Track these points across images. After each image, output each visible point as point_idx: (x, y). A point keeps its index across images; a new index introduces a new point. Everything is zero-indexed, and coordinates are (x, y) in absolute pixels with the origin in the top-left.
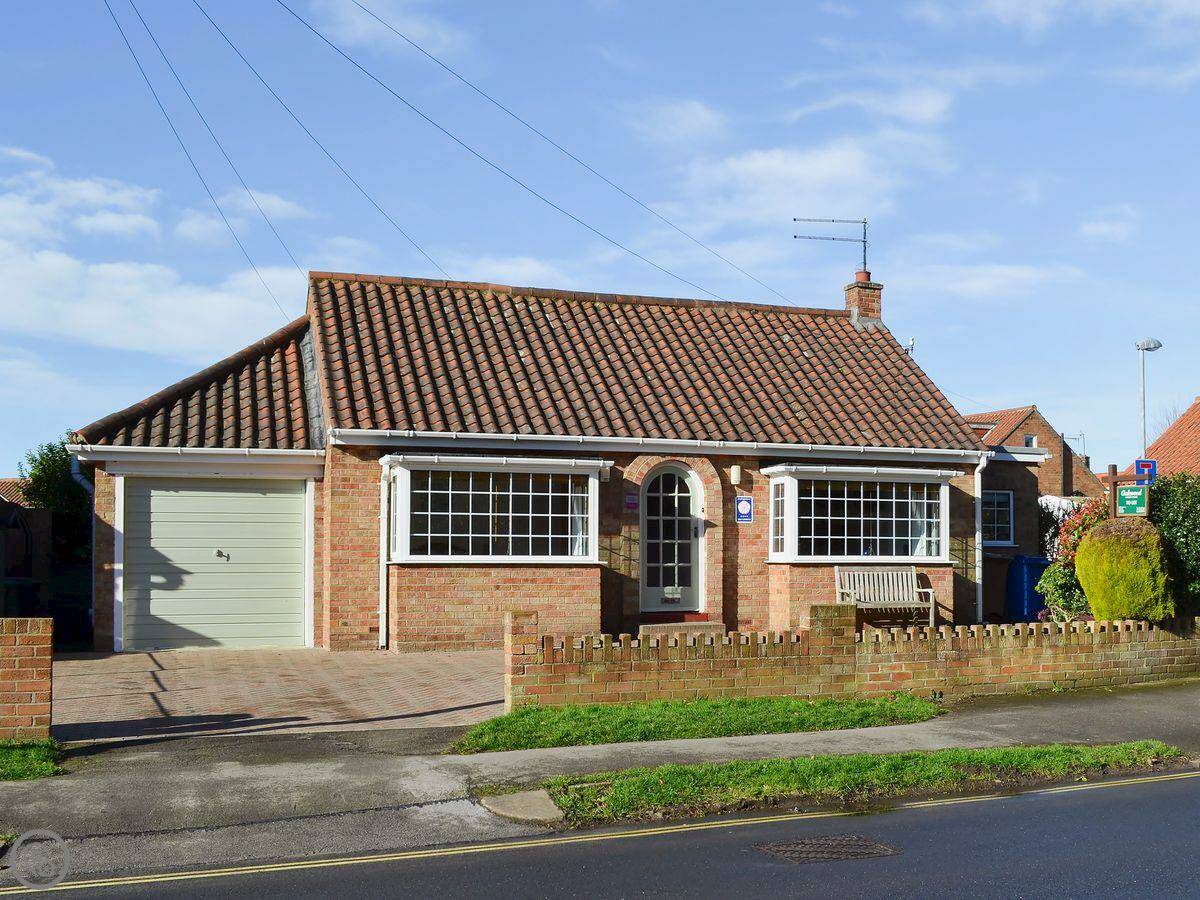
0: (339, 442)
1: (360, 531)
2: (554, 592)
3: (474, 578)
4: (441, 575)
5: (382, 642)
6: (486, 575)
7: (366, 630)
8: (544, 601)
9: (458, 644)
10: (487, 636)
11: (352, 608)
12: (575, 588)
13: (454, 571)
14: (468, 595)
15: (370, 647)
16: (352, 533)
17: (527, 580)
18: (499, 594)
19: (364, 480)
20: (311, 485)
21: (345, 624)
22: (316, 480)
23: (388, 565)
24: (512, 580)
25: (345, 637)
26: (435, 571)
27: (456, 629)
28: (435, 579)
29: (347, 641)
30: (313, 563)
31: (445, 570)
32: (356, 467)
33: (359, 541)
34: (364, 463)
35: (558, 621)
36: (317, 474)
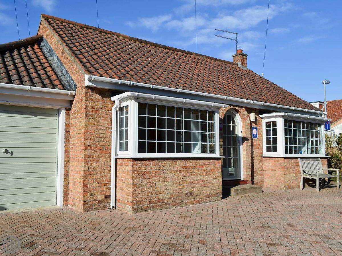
0: (92, 85)
1: (101, 139)
2: (204, 173)
3: (169, 166)
4: (154, 165)
5: (112, 204)
6: (175, 164)
7: (103, 197)
8: (199, 178)
9: (162, 205)
10: (176, 199)
11: (95, 185)
12: (212, 170)
13: (160, 162)
14: (166, 176)
15: (105, 208)
16: (96, 140)
17: (192, 167)
18: (180, 174)
19: (103, 109)
20: (63, 112)
21: (92, 194)
22: (66, 110)
23: (116, 159)
24: (186, 167)
25: (91, 203)
26: (151, 162)
27: (161, 196)
28: (151, 167)
29: (92, 205)
30: (63, 157)
31: (156, 162)
32: (99, 101)
33: (100, 144)
34: (103, 99)
35: (205, 188)
36: (67, 105)
